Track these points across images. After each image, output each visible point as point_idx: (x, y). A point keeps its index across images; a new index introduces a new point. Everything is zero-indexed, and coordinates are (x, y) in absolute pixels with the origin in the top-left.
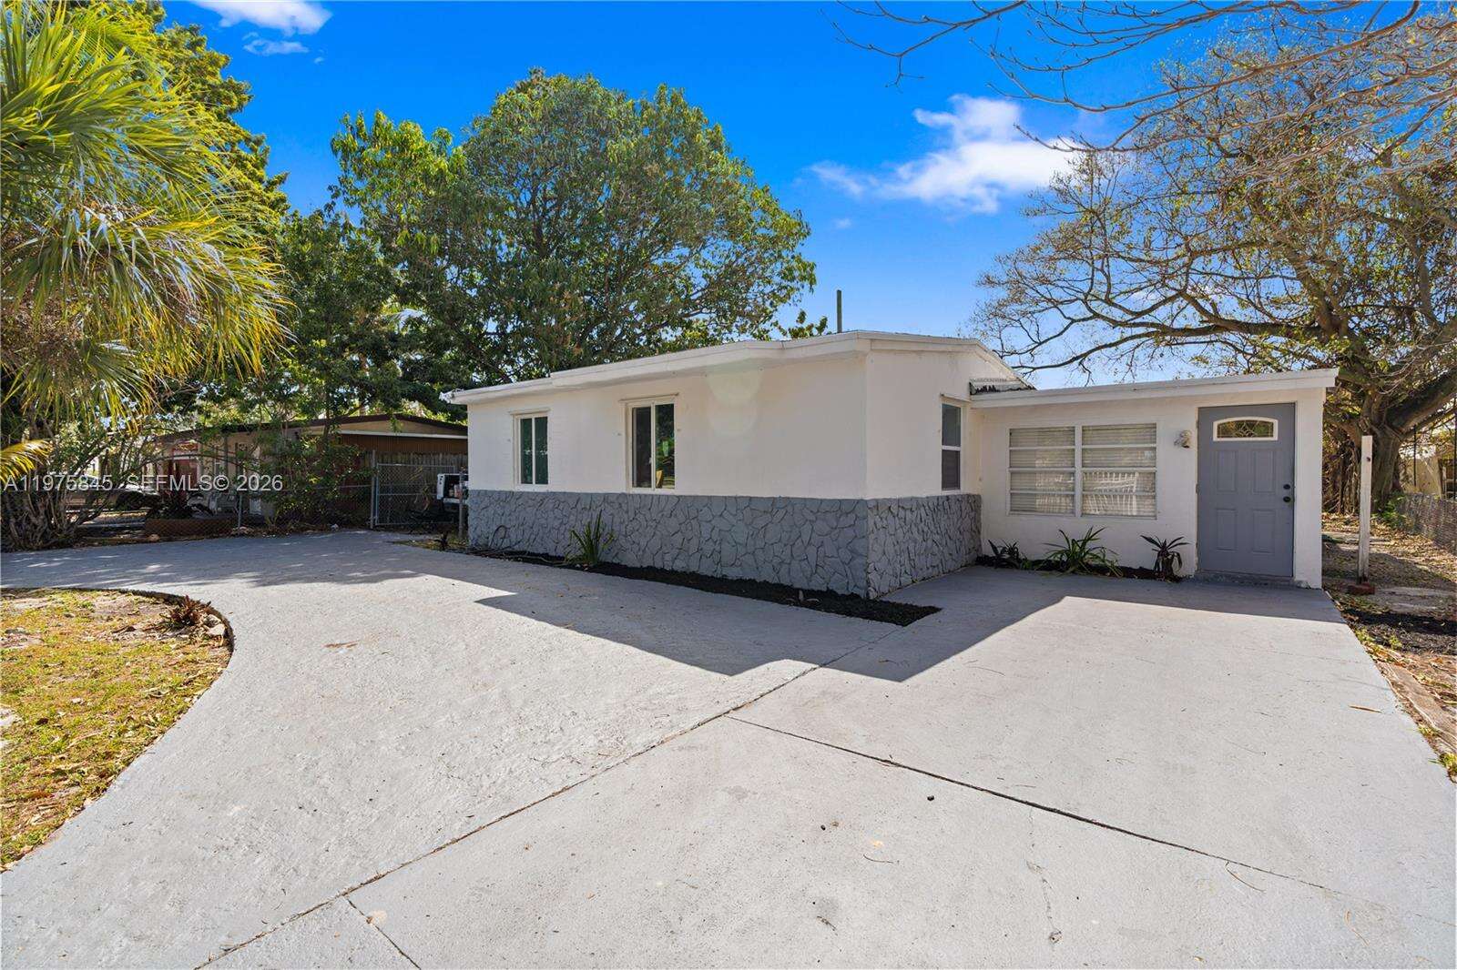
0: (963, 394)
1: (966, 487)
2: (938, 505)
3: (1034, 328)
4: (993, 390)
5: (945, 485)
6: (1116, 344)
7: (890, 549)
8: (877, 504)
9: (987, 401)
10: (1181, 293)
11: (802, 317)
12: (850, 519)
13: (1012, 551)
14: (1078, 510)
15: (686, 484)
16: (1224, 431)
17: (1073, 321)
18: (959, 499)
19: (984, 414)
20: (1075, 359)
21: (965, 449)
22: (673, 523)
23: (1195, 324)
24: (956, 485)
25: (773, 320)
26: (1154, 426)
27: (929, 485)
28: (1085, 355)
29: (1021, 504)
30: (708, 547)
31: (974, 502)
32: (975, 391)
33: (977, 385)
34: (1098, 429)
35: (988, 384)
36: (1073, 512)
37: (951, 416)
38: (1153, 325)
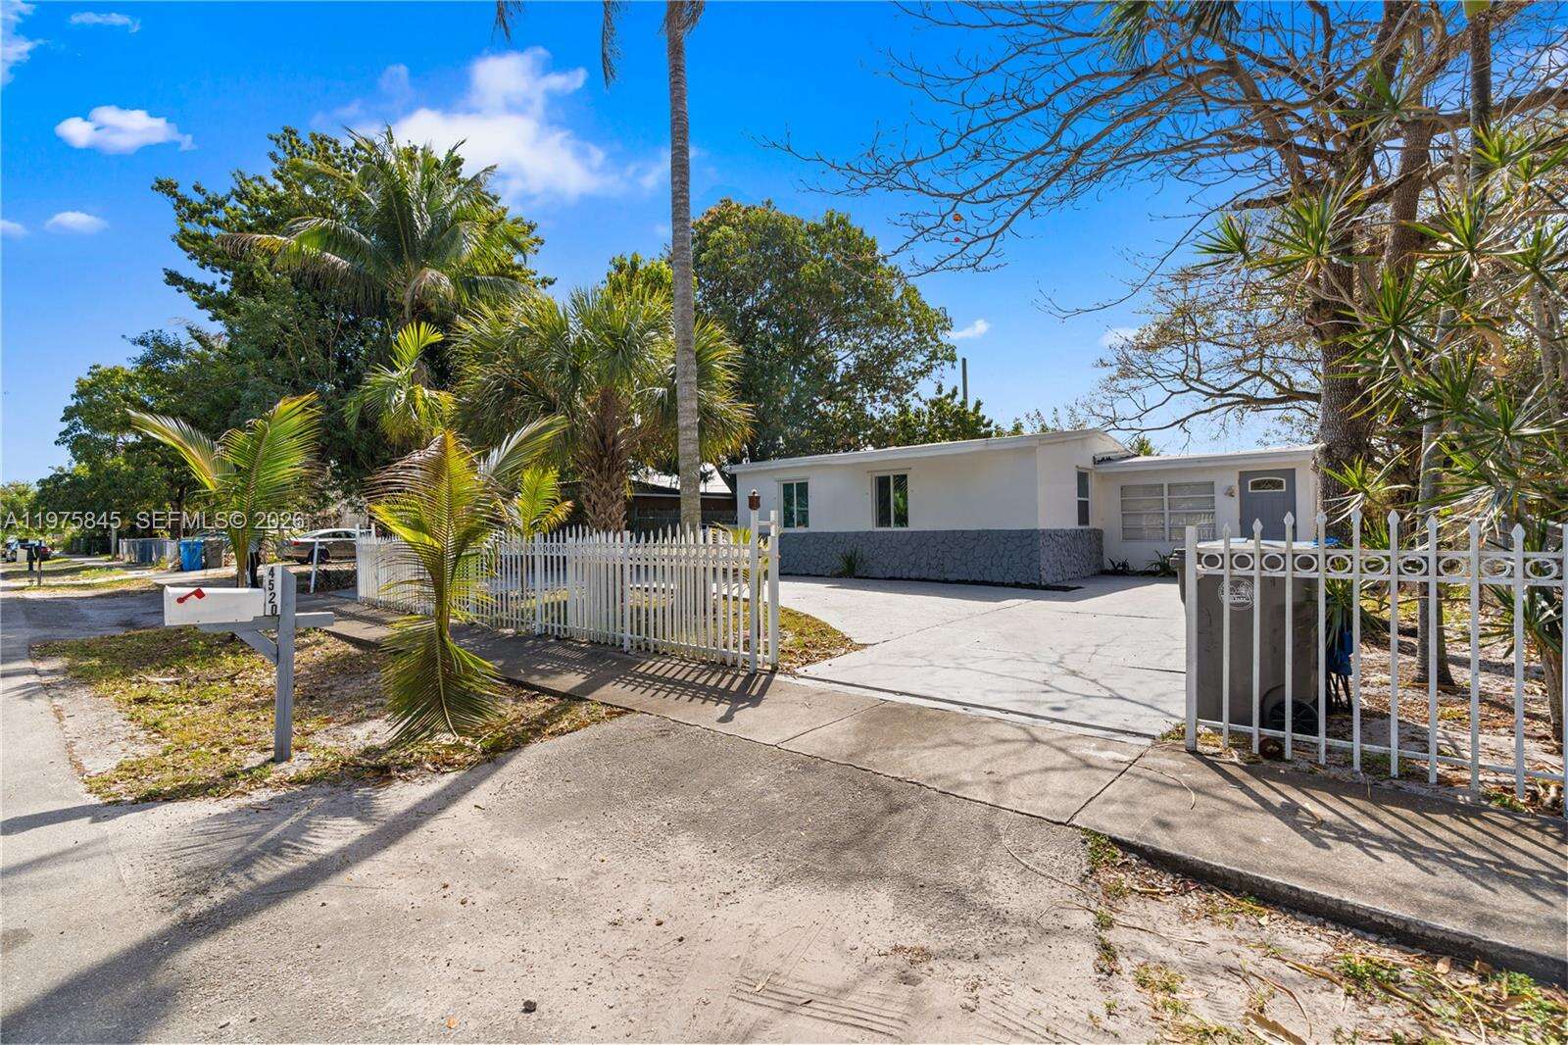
0: (1089, 464)
1: (1093, 524)
2: (1075, 536)
3: (1141, 399)
4: (1109, 459)
5: (1080, 523)
6: (1210, 411)
7: (1051, 559)
8: (1044, 532)
9: (1104, 468)
10: (1256, 374)
11: (940, 390)
12: (1029, 541)
13: (1125, 565)
14: (1167, 538)
15: (917, 523)
16: (1256, 485)
17: (1173, 393)
18: (1089, 532)
19: (1103, 477)
20: (1178, 422)
21: (1092, 499)
22: (909, 549)
23: (1273, 395)
24: (1087, 523)
25: (915, 391)
26: (1213, 483)
27: (1070, 522)
28: (1184, 420)
29: (1130, 534)
30: (934, 562)
31: (1098, 535)
32: (1097, 462)
33: (1099, 458)
34: (1178, 485)
35: (1105, 456)
36: (1164, 538)
37: (1082, 477)
38: (1238, 395)
